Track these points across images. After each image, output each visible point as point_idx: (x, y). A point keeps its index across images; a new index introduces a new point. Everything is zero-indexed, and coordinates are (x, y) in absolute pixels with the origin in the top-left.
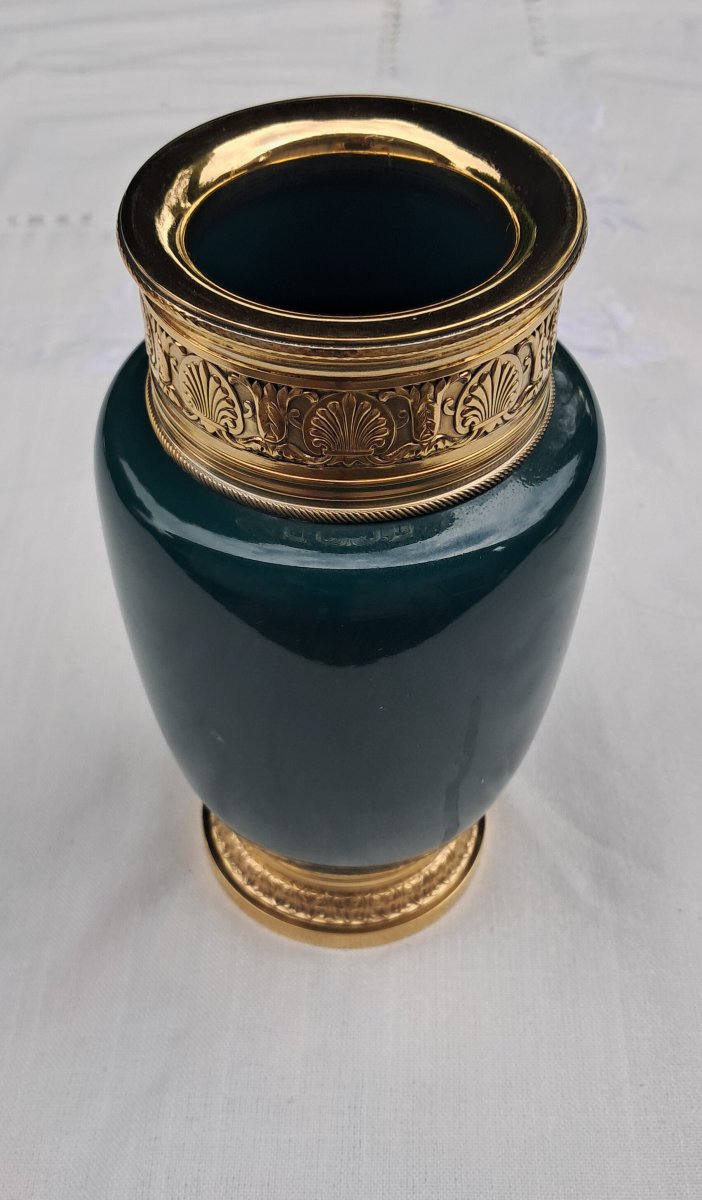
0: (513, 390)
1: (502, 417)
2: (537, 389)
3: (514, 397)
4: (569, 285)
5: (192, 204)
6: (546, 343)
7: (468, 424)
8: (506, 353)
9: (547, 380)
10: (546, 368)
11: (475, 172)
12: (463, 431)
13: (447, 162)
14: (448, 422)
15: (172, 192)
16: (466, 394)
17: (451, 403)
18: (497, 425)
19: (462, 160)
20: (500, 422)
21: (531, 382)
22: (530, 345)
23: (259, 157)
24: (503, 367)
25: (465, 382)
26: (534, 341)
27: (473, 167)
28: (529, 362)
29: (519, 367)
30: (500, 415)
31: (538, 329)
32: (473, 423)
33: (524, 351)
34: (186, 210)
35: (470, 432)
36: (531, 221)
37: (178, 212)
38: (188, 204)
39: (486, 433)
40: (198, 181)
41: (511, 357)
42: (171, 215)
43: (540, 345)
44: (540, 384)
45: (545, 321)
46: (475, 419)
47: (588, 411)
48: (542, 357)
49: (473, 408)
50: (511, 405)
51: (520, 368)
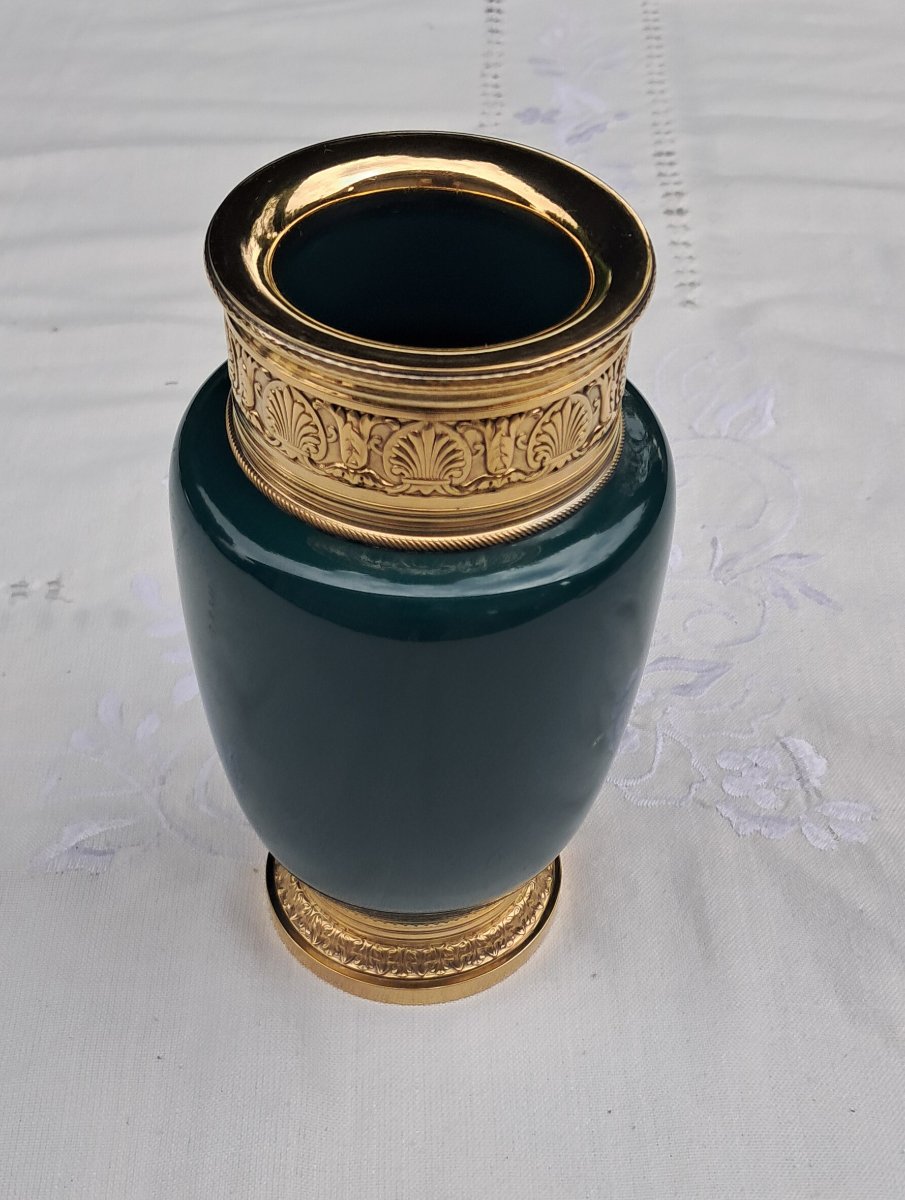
0: (583, 428)
1: (572, 455)
2: (605, 430)
3: (583, 435)
4: (636, 330)
5: (278, 232)
6: (615, 386)
7: (539, 458)
8: (577, 392)
9: (616, 419)
10: (615, 410)
11: (553, 216)
12: (536, 465)
13: (527, 204)
14: (520, 455)
15: (258, 221)
16: (538, 430)
17: (523, 438)
18: (567, 462)
19: (541, 205)
20: (569, 458)
21: (600, 422)
22: (599, 387)
23: (347, 188)
24: (573, 406)
25: (537, 419)
26: (603, 383)
27: (552, 211)
28: (598, 403)
29: (588, 406)
30: (571, 451)
31: (607, 371)
32: (544, 458)
33: (593, 393)
34: (274, 240)
35: (542, 468)
36: (603, 266)
37: (265, 243)
38: (275, 234)
39: (556, 469)
40: (283, 209)
41: (580, 396)
42: (258, 246)
43: (610, 389)
44: (609, 425)
45: (614, 364)
46: (545, 454)
47: (660, 456)
48: (611, 400)
49: (543, 444)
50: (581, 443)
51: (590, 409)
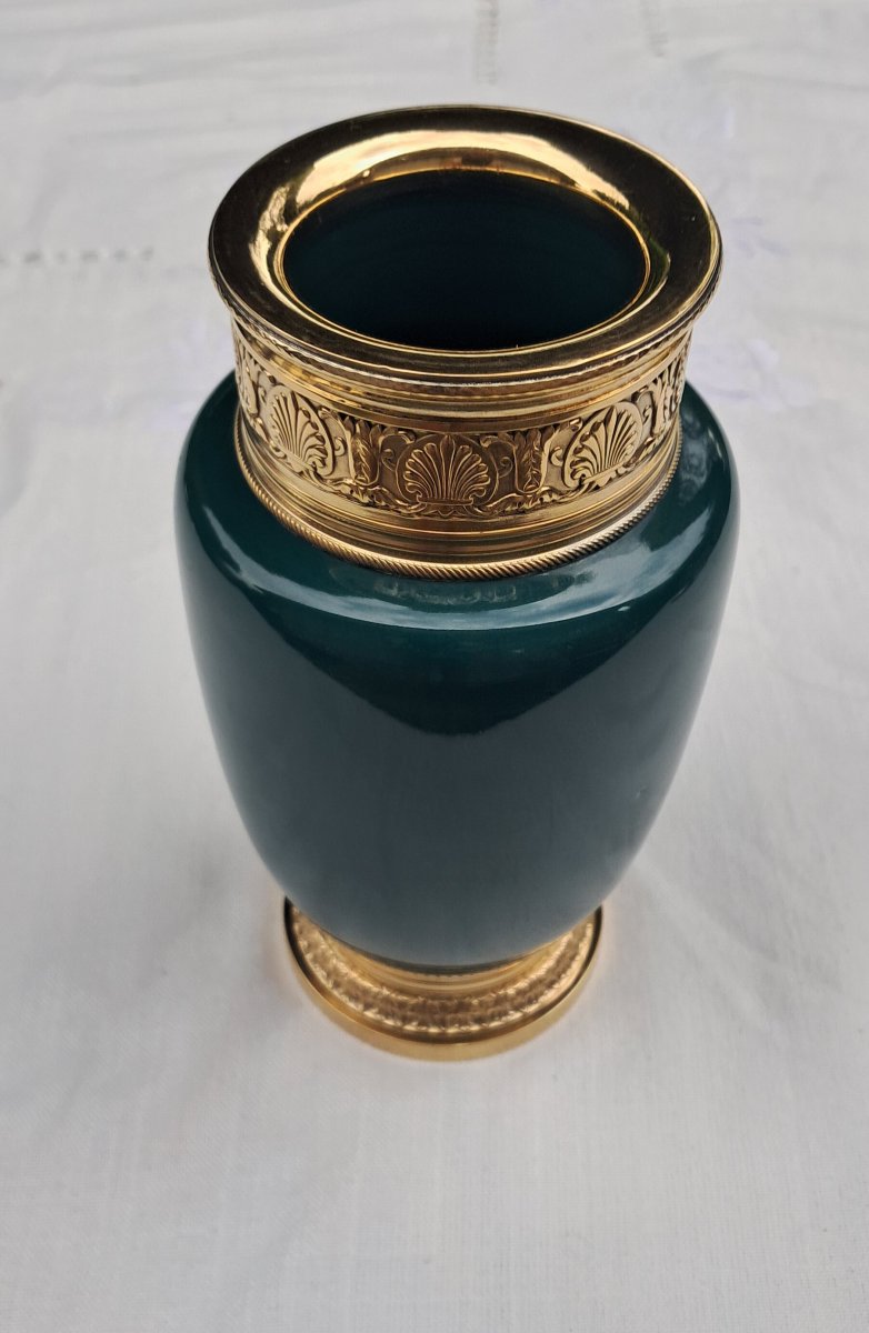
0: (630, 442)
1: (616, 471)
2: (657, 442)
3: (630, 450)
4: (698, 326)
5: (289, 226)
6: (670, 392)
7: (578, 476)
8: (624, 400)
9: (671, 429)
10: (670, 418)
11: (602, 196)
12: (572, 484)
13: (573, 183)
14: (555, 473)
15: (266, 214)
16: (577, 443)
17: (560, 453)
18: (611, 480)
19: (588, 182)
20: (614, 475)
21: (651, 434)
22: (651, 394)
23: (362, 173)
24: (619, 416)
25: (576, 431)
26: (656, 389)
27: (601, 190)
28: (649, 412)
29: (637, 416)
30: (615, 468)
31: (661, 376)
32: (584, 475)
33: (644, 401)
34: (283, 234)
35: (581, 486)
36: (660, 250)
37: (274, 237)
38: (285, 226)
39: (597, 488)
40: (294, 200)
41: (628, 405)
42: (267, 241)
43: (663, 395)
44: (662, 437)
45: (670, 367)
46: (585, 472)
48: (665, 408)
49: (584, 459)
50: (628, 458)
51: (639, 419)
